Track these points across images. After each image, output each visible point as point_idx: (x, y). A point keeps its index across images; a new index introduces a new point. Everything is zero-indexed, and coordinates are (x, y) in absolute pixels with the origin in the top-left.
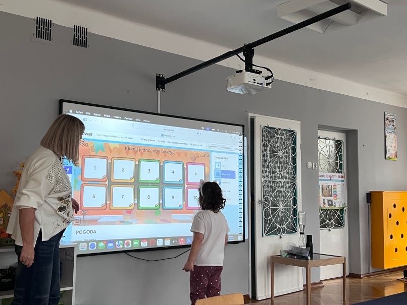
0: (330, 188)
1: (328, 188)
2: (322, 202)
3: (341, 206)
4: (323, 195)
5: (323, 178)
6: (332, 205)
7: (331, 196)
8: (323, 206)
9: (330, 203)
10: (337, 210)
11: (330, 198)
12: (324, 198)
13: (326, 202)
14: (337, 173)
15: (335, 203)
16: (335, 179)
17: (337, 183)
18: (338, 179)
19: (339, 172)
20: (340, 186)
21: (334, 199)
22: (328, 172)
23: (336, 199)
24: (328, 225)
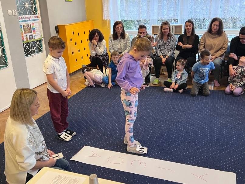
0: (30, 26)
1: (28, 27)
2: (25, 38)
3: (39, 38)
4: (25, 32)
5: (24, 20)
6: (32, 38)
7: (31, 32)
8: (26, 41)
9: (31, 37)
10: (37, 41)
11: (31, 34)
12: (26, 34)
14: (33, 14)
15: (34, 37)
16: (32, 19)
17: (34, 22)
18: (34, 19)
19: (34, 14)
20: (37, 24)
21: (34, 34)
22: (27, 15)
23: (35, 33)
24: (32, 53)
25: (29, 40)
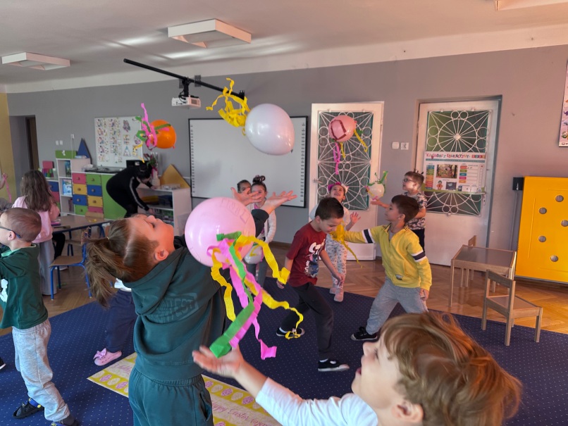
0: (453, 168)
1: (449, 169)
2: (435, 184)
3: (475, 191)
4: (439, 175)
5: (442, 158)
6: (454, 188)
7: (455, 176)
8: (436, 188)
9: (451, 186)
10: (468, 196)
11: (452, 180)
12: (441, 179)
13: (444, 184)
14: (470, 151)
15: (461, 187)
16: (465, 159)
17: (467, 164)
18: (470, 158)
19: (475, 150)
20: (477, 168)
21: (460, 182)
22: (454, 151)
23: (465, 182)
24: (446, 209)
25: (444, 188)
